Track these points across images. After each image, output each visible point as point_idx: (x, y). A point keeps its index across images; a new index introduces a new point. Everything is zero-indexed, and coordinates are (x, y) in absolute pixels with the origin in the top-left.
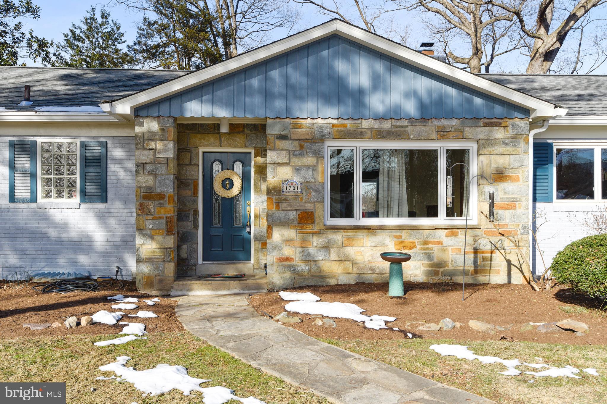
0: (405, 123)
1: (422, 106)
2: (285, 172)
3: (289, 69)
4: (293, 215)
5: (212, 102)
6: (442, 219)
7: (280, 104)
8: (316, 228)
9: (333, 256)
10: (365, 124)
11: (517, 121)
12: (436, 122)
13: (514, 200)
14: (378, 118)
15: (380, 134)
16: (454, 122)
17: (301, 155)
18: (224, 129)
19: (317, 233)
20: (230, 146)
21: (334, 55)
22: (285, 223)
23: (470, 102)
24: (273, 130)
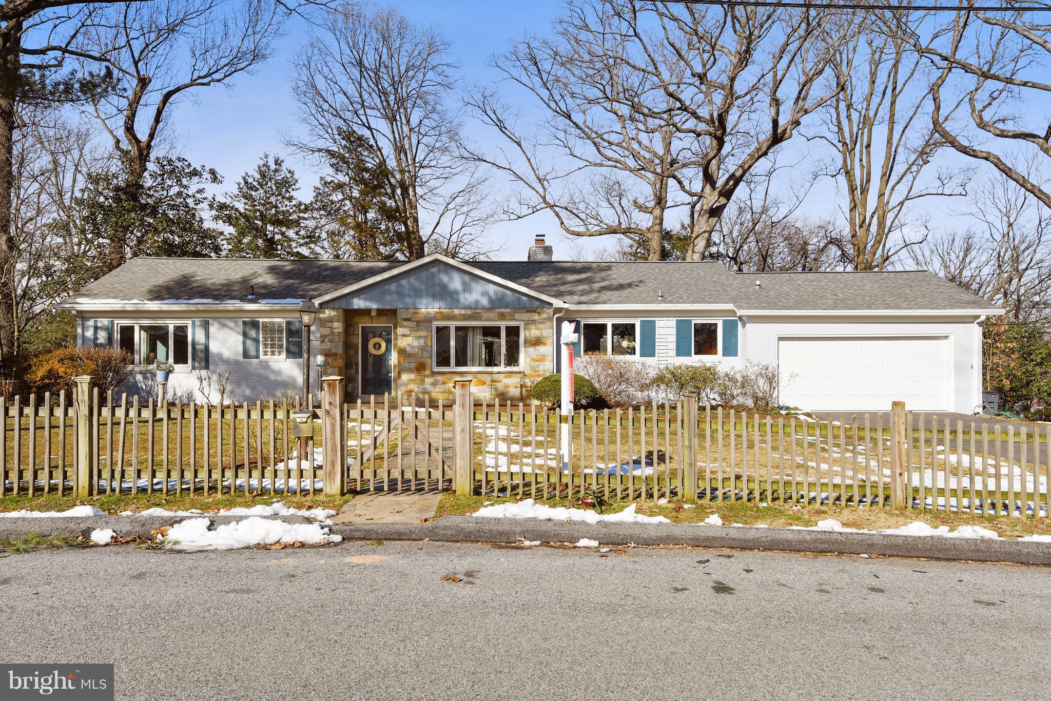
0: (478, 311)
1: (491, 301)
2: (409, 340)
3: (412, 280)
4: (413, 365)
5: (366, 299)
6: (502, 368)
7: (408, 300)
8: (428, 372)
9: (437, 390)
10: (456, 312)
11: (545, 310)
12: (498, 310)
13: (544, 356)
14: (465, 308)
15: (465, 318)
16: (508, 310)
17: (418, 330)
18: (373, 314)
19: (427, 376)
20: (378, 323)
21: (440, 271)
22: (409, 370)
23: (519, 299)
24: (402, 314)
